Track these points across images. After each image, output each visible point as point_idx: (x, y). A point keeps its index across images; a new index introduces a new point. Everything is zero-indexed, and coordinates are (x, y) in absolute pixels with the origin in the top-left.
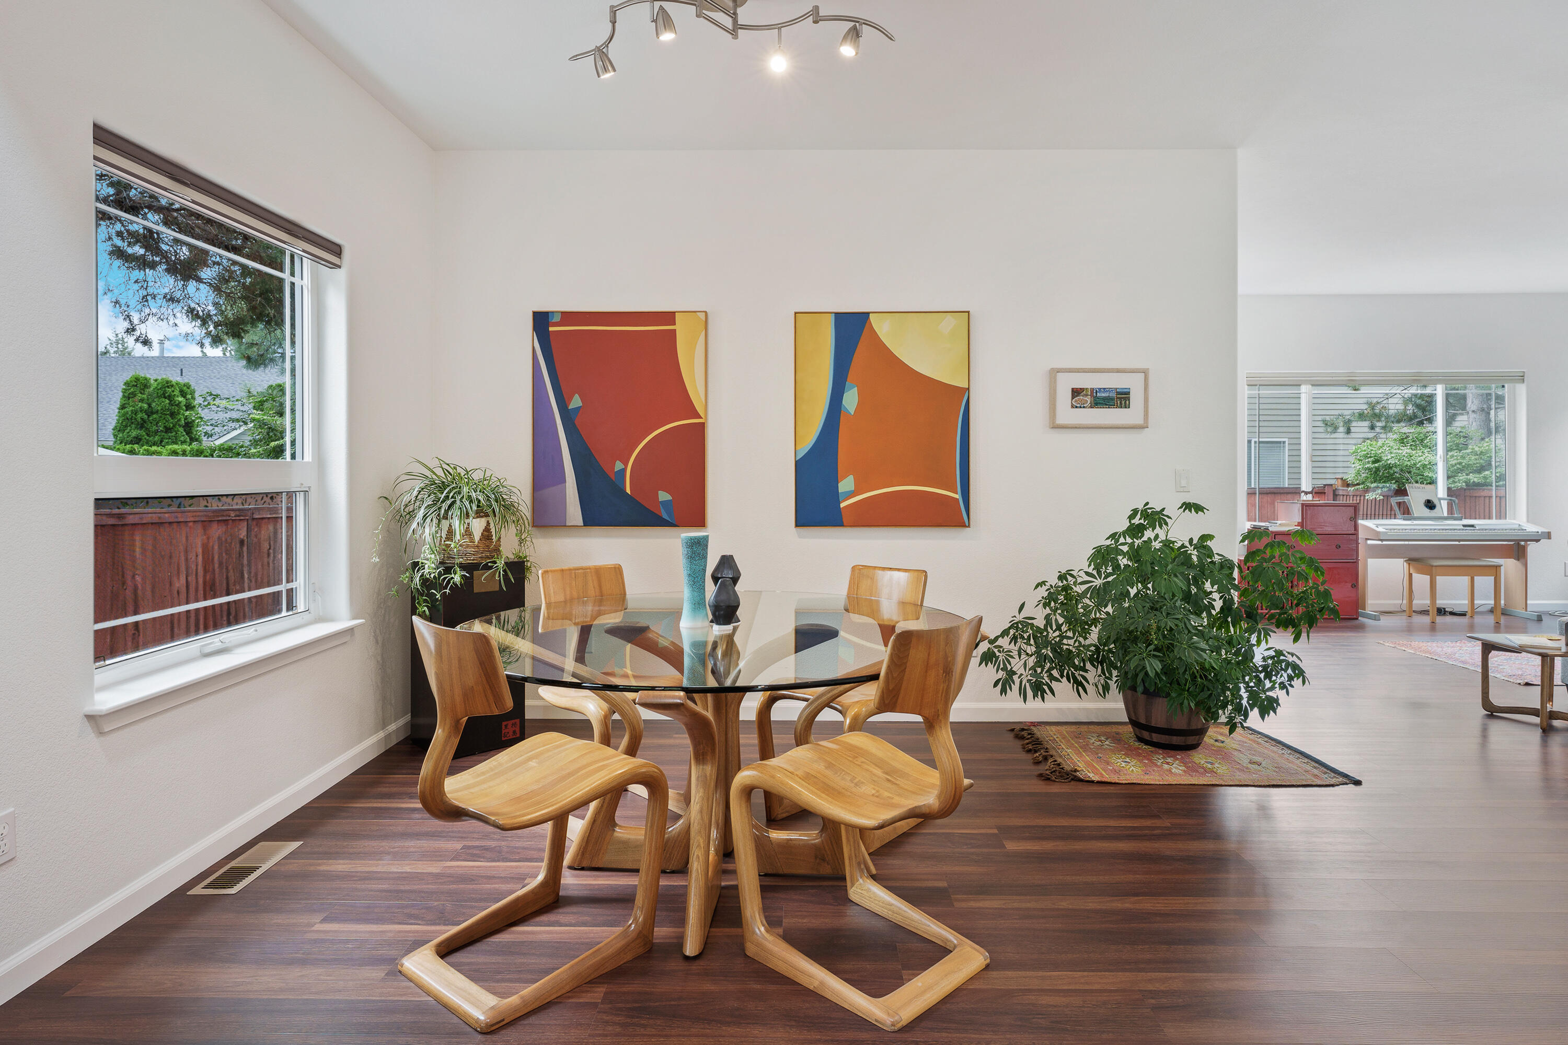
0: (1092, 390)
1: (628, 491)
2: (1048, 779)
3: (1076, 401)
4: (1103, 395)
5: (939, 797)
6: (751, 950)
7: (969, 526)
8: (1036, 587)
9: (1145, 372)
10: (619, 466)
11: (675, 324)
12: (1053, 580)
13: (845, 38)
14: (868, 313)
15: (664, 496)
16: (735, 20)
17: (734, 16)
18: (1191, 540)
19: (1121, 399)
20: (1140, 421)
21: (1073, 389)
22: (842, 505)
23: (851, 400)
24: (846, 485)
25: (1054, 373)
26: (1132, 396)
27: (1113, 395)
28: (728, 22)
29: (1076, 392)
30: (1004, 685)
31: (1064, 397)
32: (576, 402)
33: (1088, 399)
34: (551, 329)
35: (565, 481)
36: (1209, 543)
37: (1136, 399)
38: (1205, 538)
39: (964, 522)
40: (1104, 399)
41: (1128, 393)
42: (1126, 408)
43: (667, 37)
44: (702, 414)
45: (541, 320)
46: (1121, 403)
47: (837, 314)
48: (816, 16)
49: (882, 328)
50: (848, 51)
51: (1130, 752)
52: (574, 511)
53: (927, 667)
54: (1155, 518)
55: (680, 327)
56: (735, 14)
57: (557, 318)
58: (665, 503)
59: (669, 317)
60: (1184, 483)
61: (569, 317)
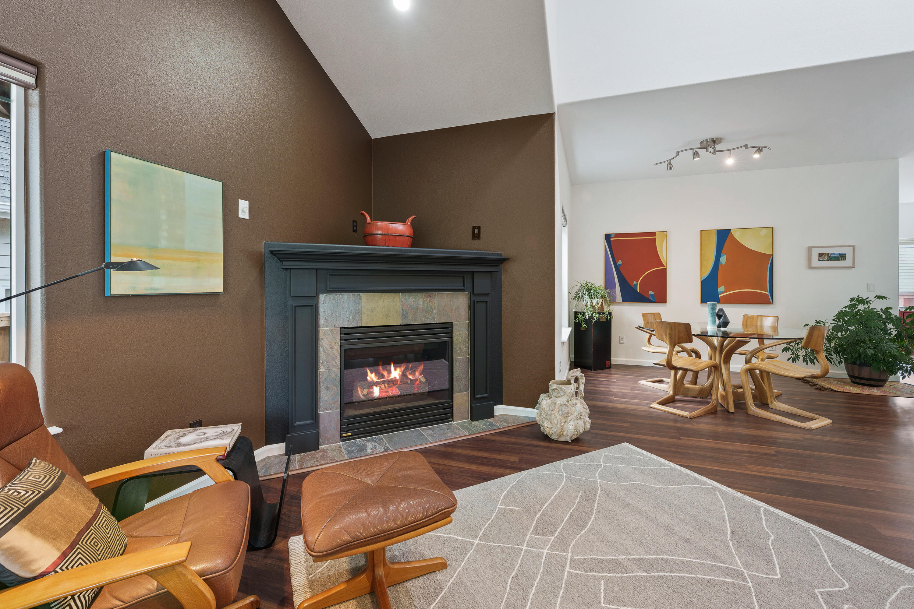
0: (828, 254)
1: (638, 291)
2: (821, 390)
3: (821, 258)
4: (833, 256)
5: (821, 372)
6: (750, 412)
7: (773, 304)
8: (805, 326)
9: (854, 247)
10: (635, 283)
11: (655, 236)
12: (813, 323)
13: (756, 152)
14: (730, 229)
15: (651, 293)
16: (715, 150)
17: (714, 149)
18: (881, 309)
19: (842, 257)
20: (851, 265)
21: (819, 254)
22: (720, 296)
23: (723, 260)
24: (721, 289)
25: (810, 249)
26: (847, 256)
27: (838, 255)
28: (712, 150)
29: (820, 255)
30: (794, 359)
31: (815, 257)
32: (620, 262)
33: (826, 258)
34: (611, 239)
35: (616, 288)
36: (890, 310)
37: (849, 257)
38: (887, 309)
39: (771, 302)
40: (834, 257)
41: (845, 255)
42: (844, 260)
43: (697, 159)
44: (665, 266)
45: (608, 237)
46: (842, 259)
47: (718, 230)
48: (746, 147)
49: (736, 235)
50: (757, 156)
51: (851, 386)
52: (619, 297)
53: (818, 337)
54: (861, 301)
55: (657, 237)
56: (715, 147)
57: (613, 236)
58: (651, 295)
59: (654, 234)
60: (872, 288)
61: (617, 235)
